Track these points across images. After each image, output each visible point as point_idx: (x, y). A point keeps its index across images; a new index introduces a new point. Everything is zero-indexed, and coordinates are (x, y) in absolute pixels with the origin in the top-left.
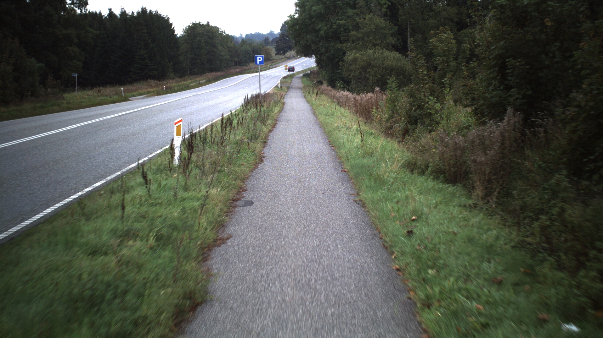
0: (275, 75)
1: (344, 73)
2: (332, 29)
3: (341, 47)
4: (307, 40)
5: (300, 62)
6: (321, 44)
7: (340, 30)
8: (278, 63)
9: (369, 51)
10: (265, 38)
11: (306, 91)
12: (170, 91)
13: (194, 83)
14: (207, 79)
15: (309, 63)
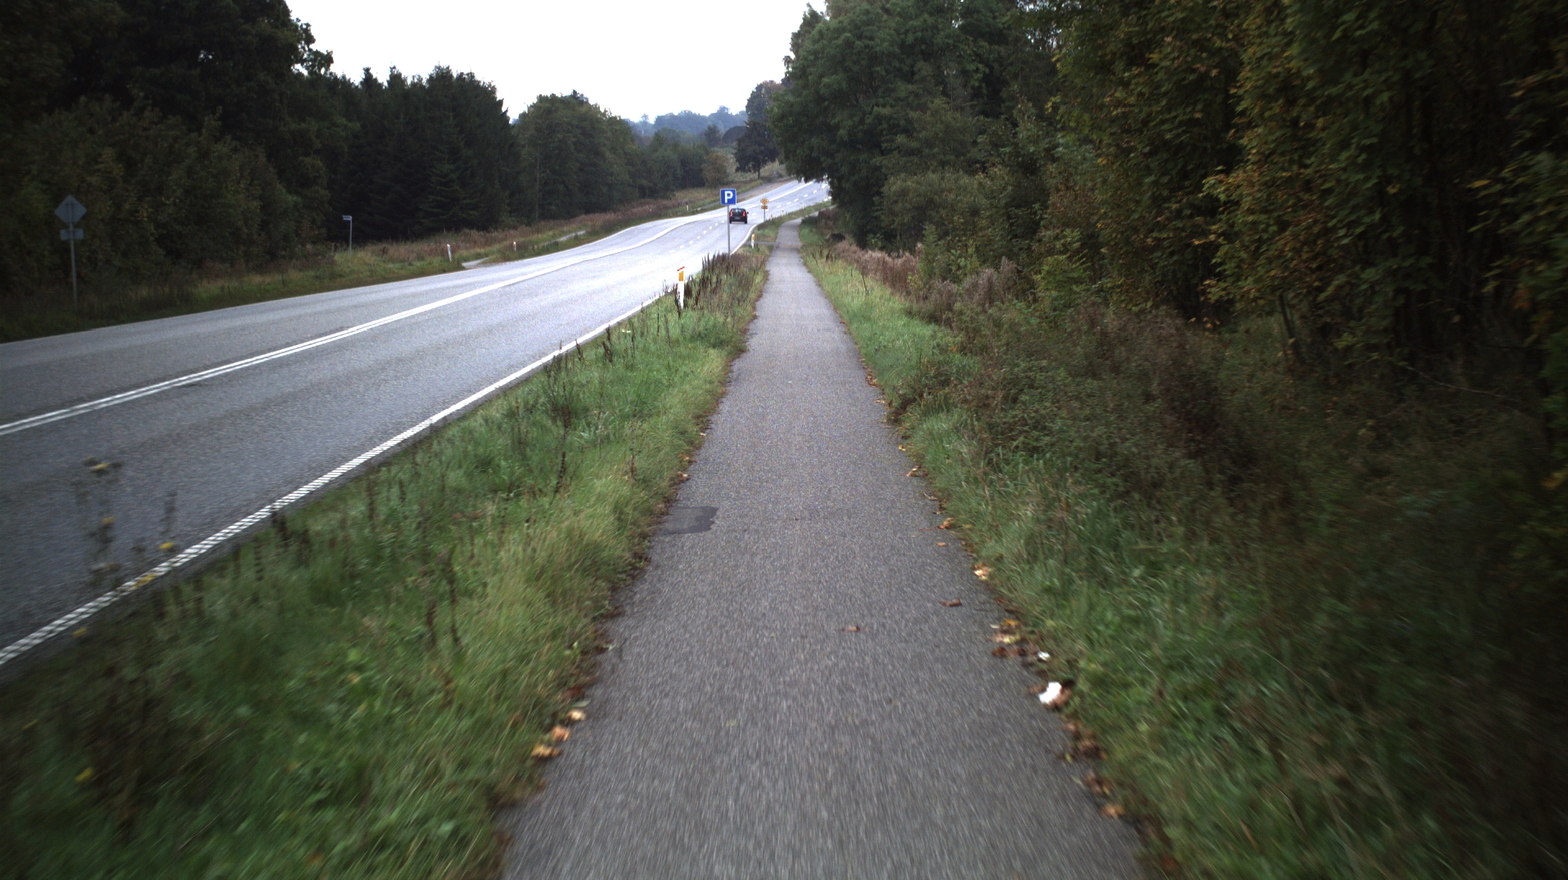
1: (883, 217)
2: (864, 125)
3: (880, 163)
6: (840, 154)
7: (880, 127)
9: (930, 175)
10: (709, 128)
11: (808, 254)
12: (525, 252)
13: (560, 236)
14: (590, 230)
15: (815, 193)
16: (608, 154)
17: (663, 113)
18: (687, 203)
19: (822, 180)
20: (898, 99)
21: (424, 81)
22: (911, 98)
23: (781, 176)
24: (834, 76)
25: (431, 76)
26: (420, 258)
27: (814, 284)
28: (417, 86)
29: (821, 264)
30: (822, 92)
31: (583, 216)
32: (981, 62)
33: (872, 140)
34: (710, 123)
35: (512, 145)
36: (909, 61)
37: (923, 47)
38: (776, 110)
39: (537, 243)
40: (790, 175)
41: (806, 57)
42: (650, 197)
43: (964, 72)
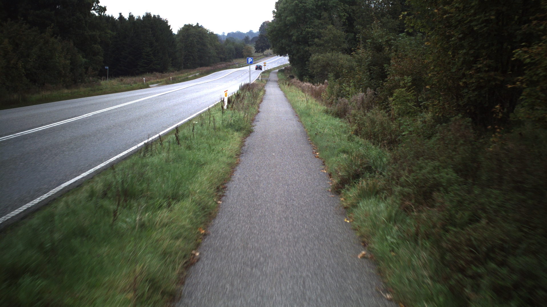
1: (309, 70)
2: (302, 35)
3: (308, 49)
6: (293, 46)
7: (308, 36)
8: (257, 60)
9: (328, 54)
10: (246, 37)
11: (281, 83)
12: (175, 81)
13: (190, 75)
14: (200, 73)
15: (284, 60)
16: (209, 46)
17: (230, 32)
18: (237, 64)
19: (286, 56)
20: (315, 26)
21: (141, 18)
22: (320, 25)
23: (271, 54)
24: (291, 17)
25: (144, 16)
26: (135, 83)
27: (283, 96)
28: (139, 19)
29: (286, 87)
30: (287, 22)
31: (199, 68)
32: (346, 12)
33: (305, 41)
34: (246, 35)
35: (173, 42)
36: (319, 12)
37: (324, 6)
38: (269, 29)
39: (180, 78)
40: (274, 54)
41: (281, 10)
42: (224, 61)
43: (340, 16)
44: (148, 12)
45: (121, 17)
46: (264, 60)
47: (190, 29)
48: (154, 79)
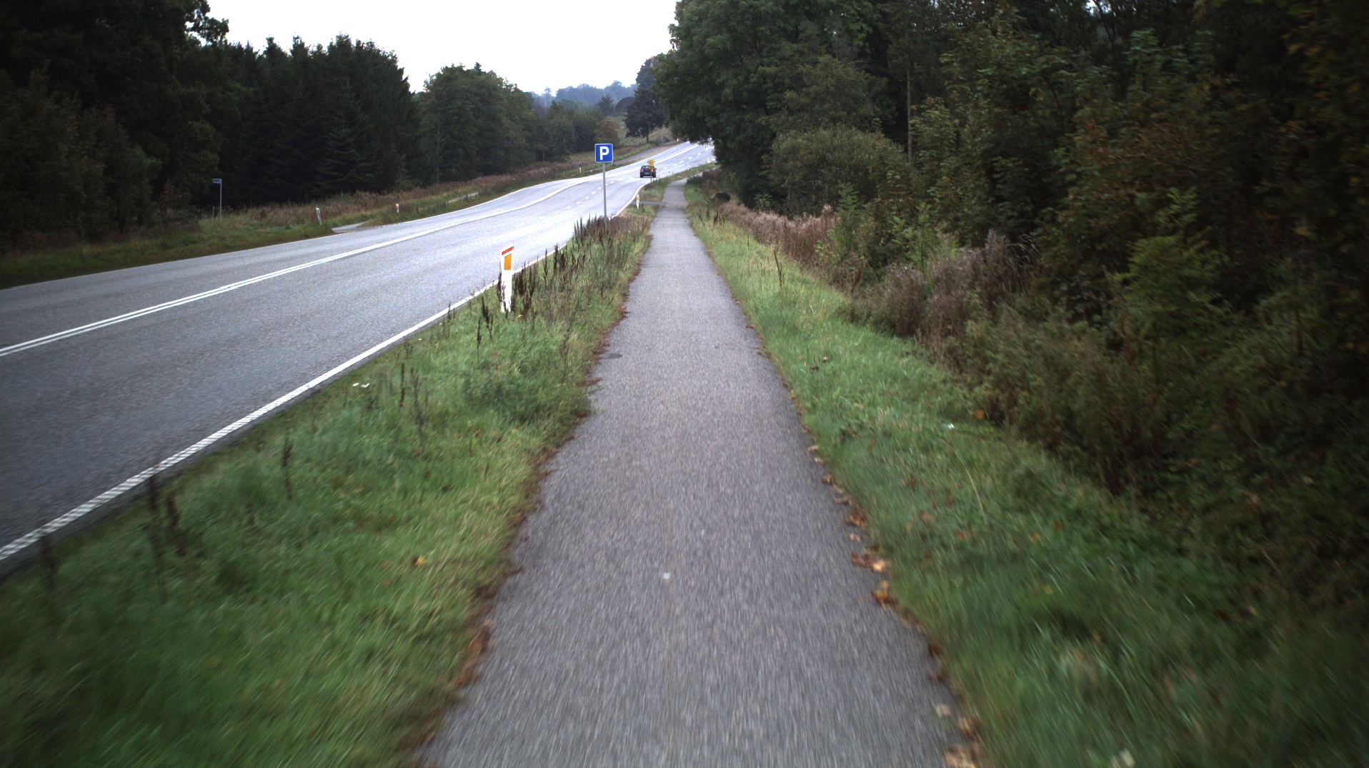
0: (627, 182)
1: (771, 176)
2: (748, 84)
3: (767, 121)
4: (696, 109)
5: (681, 153)
6: (725, 114)
7: (765, 86)
8: (633, 155)
9: (822, 131)
10: (603, 98)
11: (693, 215)
13: (454, 197)
14: (482, 191)
15: (701, 154)
16: (505, 121)
17: (564, 87)
18: (580, 166)
19: (707, 142)
20: (783, 59)
21: (325, 49)
22: (797, 57)
23: (667, 141)
24: (719, 36)
25: (331, 44)
27: (702, 253)
28: (318, 53)
29: (709, 227)
30: (707, 51)
31: (480, 178)
32: (865, 22)
33: (757, 99)
34: (605, 95)
36: (793, 21)
37: (807, 7)
38: (662, 73)
40: (675, 138)
41: (690, 20)
42: (546, 160)
43: (849, 32)
44: (344, 34)
45: (273, 49)
46: (649, 156)
47: (457, 77)
48: (354, 210)
